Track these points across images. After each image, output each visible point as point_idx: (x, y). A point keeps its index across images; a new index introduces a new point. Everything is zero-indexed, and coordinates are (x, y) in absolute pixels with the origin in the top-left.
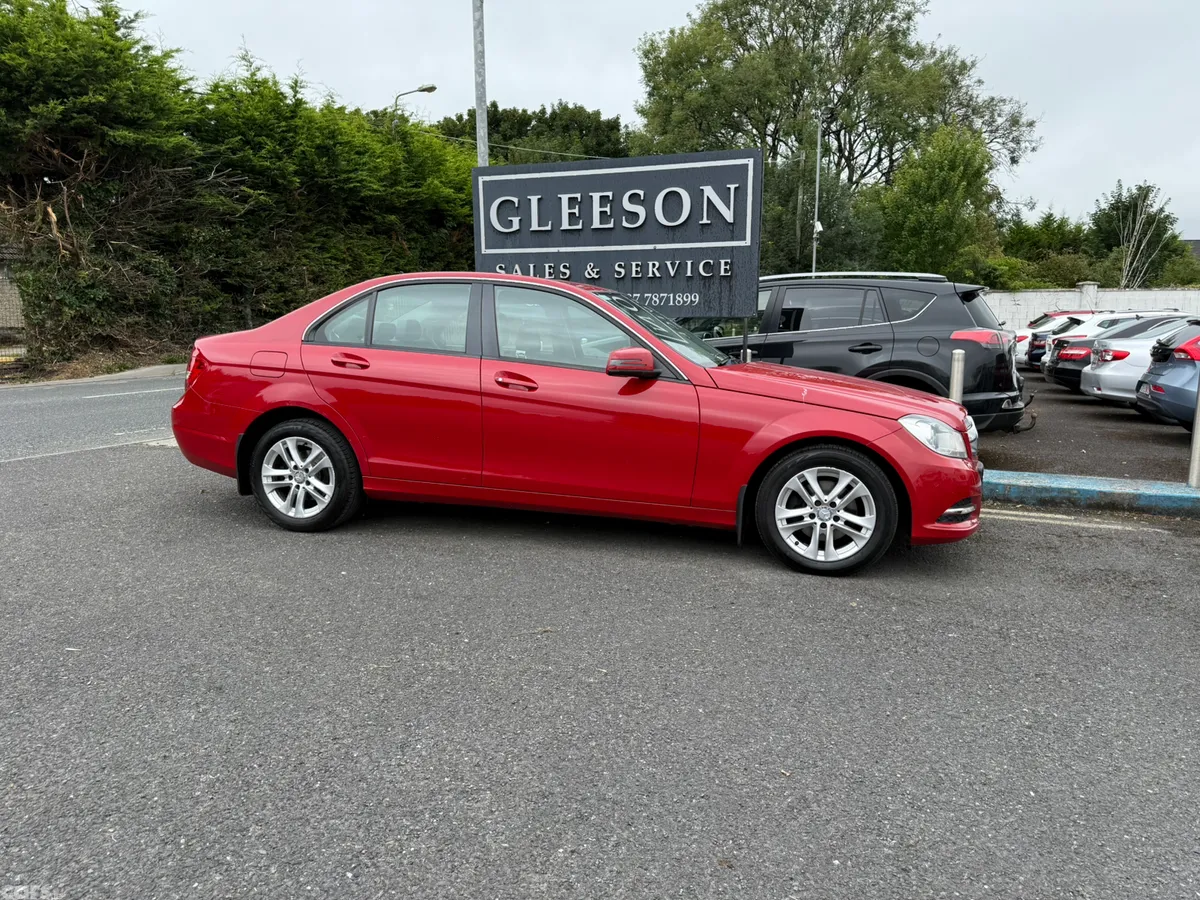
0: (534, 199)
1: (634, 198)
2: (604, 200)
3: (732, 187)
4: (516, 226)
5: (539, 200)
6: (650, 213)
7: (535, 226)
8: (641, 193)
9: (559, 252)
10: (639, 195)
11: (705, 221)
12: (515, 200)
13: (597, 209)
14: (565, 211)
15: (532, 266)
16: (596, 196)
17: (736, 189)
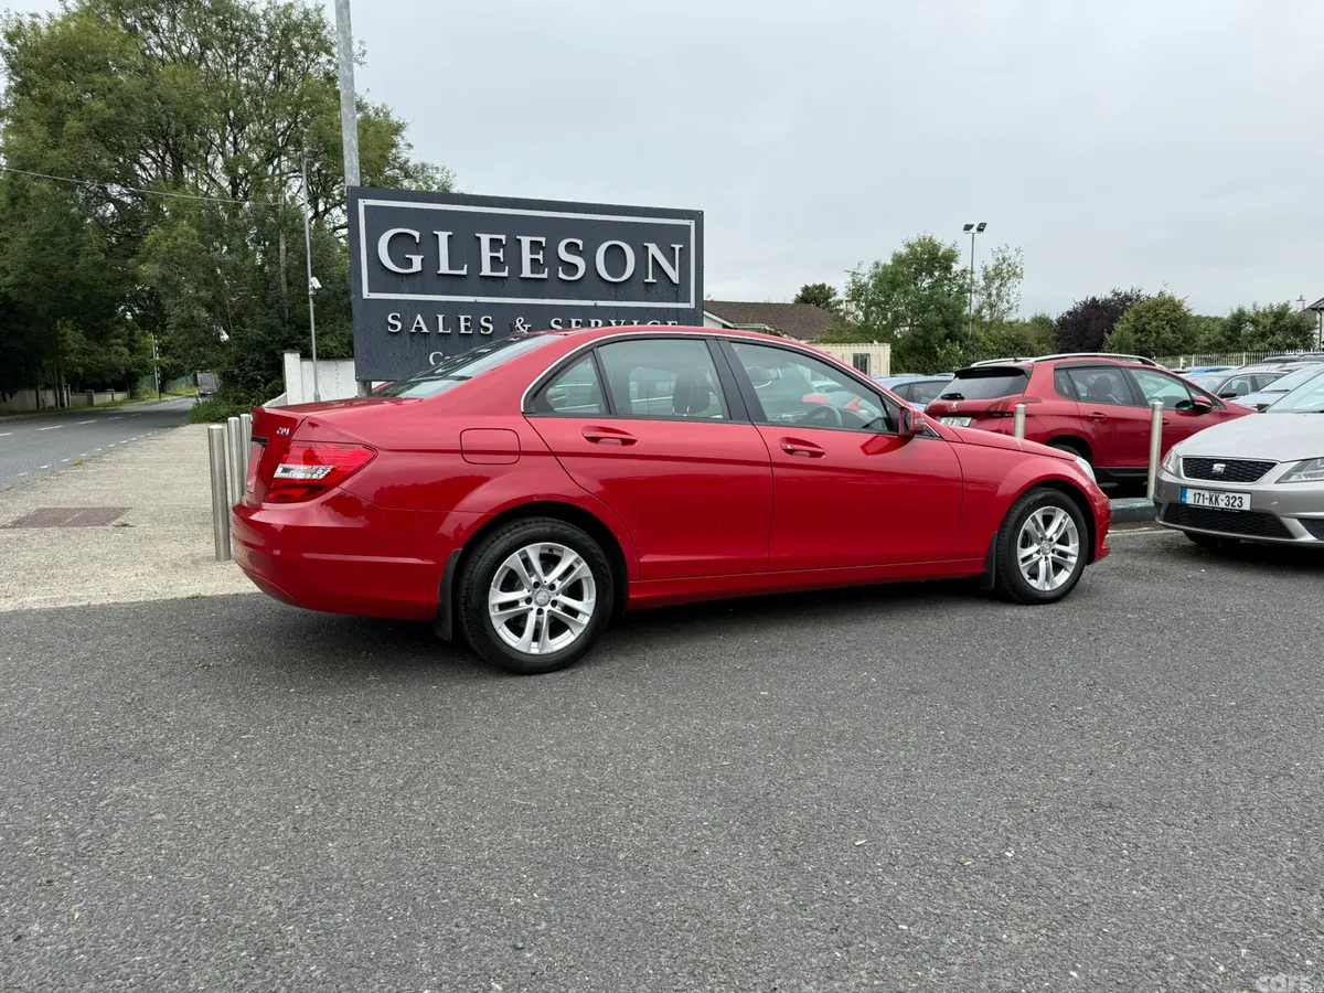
0: (443, 236)
1: (571, 248)
2: (535, 246)
3: (677, 247)
4: (417, 266)
5: (449, 236)
6: (591, 265)
7: (444, 269)
8: (580, 242)
9: (476, 303)
10: (578, 245)
11: (650, 279)
12: (416, 234)
13: (526, 256)
14: (486, 254)
15: (440, 317)
16: (526, 241)
17: (680, 249)
